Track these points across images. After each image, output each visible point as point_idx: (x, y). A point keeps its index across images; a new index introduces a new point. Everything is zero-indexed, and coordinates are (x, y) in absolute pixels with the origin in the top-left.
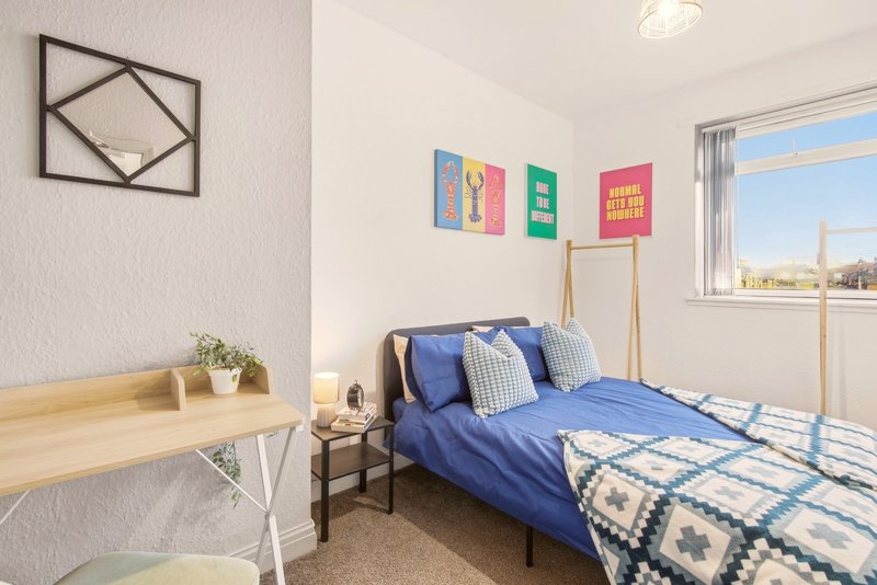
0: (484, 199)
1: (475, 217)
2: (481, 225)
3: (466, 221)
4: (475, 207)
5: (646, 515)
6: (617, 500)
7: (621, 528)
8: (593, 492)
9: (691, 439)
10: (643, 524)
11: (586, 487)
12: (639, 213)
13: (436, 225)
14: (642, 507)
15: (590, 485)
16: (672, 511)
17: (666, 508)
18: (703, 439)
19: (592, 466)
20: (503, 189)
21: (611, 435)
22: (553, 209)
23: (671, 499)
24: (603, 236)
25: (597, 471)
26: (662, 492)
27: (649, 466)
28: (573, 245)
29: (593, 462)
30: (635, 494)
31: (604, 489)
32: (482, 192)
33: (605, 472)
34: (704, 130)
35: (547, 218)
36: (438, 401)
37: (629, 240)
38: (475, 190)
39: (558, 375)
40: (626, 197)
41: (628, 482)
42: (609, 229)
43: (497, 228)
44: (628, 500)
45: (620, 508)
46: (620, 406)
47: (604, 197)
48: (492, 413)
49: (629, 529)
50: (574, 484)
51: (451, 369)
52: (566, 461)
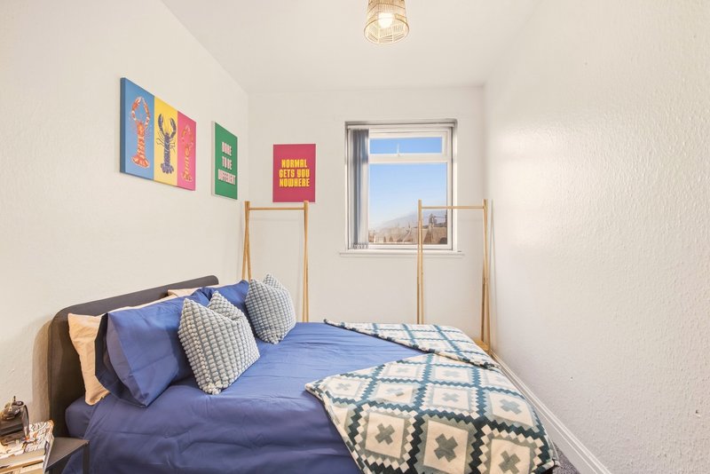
0: (176, 148)
1: (167, 168)
2: (173, 178)
3: (158, 172)
4: (167, 156)
5: (410, 438)
6: (385, 435)
7: (392, 459)
8: (364, 435)
9: (398, 362)
10: (409, 447)
11: (357, 433)
12: (305, 183)
13: (122, 169)
14: (406, 433)
15: (360, 429)
16: (427, 427)
17: (422, 427)
18: (404, 360)
19: (355, 410)
20: (194, 141)
21: (347, 375)
22: (234, 171)
23: (423, 417)
24: (276, 199)
25: (361, 413)
26: (414, 413)
27: (393, 394)
28: (251, 206)
29: (353, 406)
30: (398, 424)
31: (373, 429)
32: (174, 141)
33: (368, 412)
34: (349, 127)
35: (230, 178)
36: (153, 391)
37: (301, 205)
38: (167, 138)
39: (266, 329)
40: (296, 169)
41: (389, 414)
42: (281, 194)
43: (188, 183)
44: (394, 431)
45: (389, 441)
46: (329, 347)
47: (277, 166)
48: (226, 386)
49: (398, 457)
50: (344, 434)
51: (166, 346)
52: (332, 414)
